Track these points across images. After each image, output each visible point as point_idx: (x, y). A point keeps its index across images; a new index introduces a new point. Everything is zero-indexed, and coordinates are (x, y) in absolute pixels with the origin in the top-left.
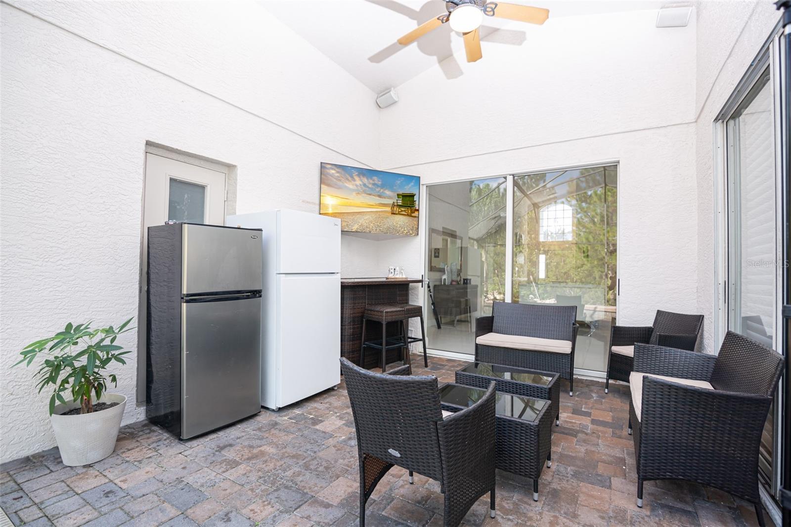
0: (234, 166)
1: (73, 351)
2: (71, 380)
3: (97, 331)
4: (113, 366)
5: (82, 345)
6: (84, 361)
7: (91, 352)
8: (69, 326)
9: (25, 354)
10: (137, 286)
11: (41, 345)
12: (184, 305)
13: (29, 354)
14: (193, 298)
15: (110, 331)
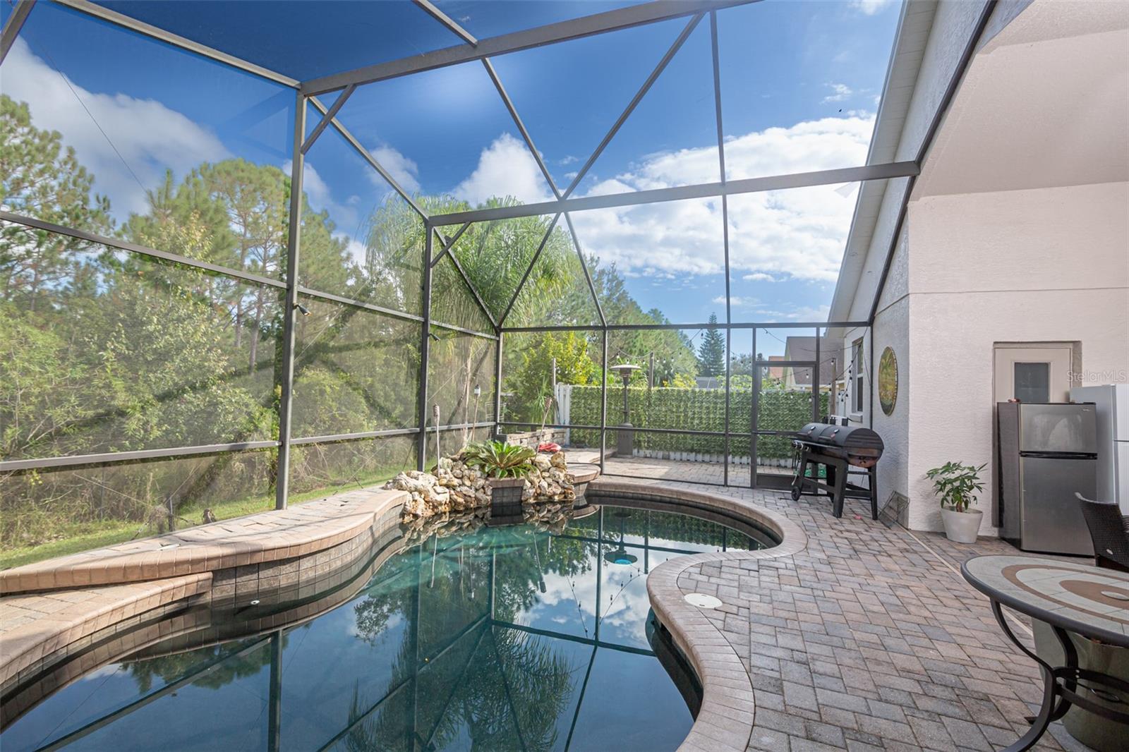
0: (1079, 342)
1: (952, 476)
2: (951, 494)
3: (965, 468)
4: (975, 491)
5: (957, 473)
6: (957, 484)
7: (962, 479)
8: (949, 463)
9: (929, 474)
10: (991, 443)
11: (936, 471)
12: (1021, 458)
13: (932, 474)
14: (1025, 454)
15: (972, 469)
